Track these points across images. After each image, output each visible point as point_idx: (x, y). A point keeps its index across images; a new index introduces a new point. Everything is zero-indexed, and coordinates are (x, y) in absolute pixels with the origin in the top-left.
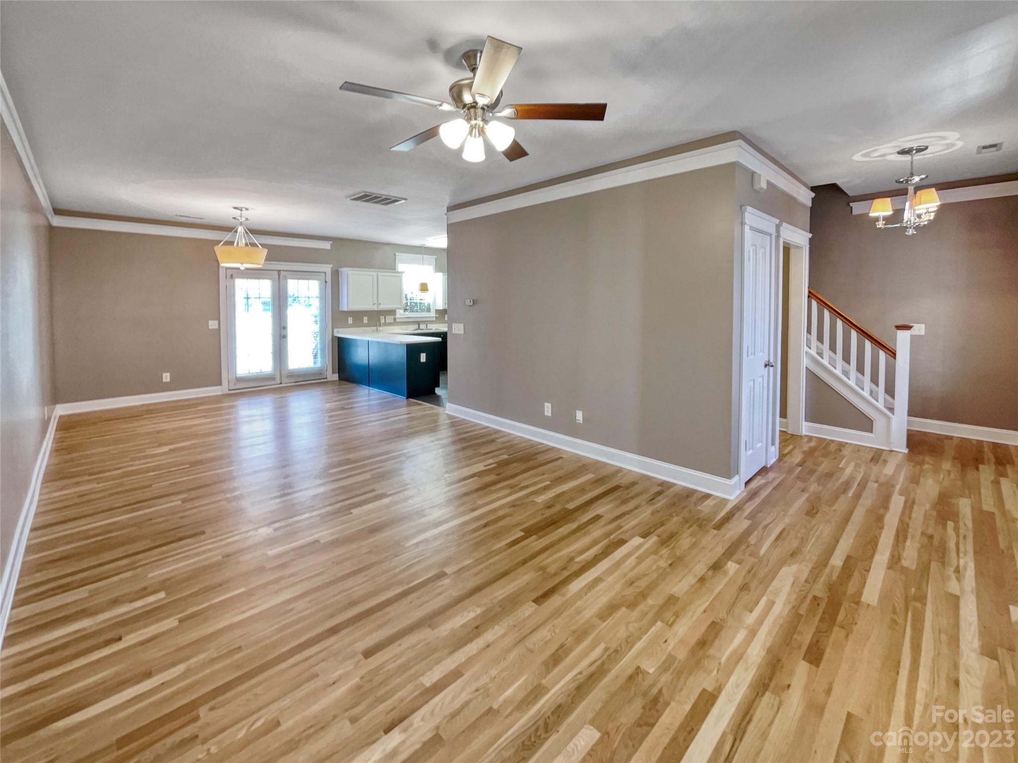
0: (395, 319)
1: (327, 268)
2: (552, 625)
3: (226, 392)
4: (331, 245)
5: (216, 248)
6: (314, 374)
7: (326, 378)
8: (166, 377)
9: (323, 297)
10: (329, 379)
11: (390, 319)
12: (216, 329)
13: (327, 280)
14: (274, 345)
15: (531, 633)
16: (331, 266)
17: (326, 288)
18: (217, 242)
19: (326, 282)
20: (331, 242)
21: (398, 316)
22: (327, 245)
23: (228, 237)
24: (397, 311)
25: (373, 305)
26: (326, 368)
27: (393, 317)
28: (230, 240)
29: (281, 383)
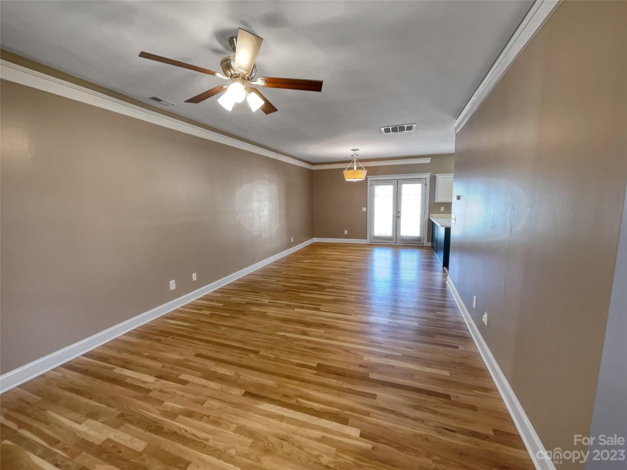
1: (427, 176)
2: (225, 406)
3: (369, 243)
4: (431, 160)
5: (344, 172)
6: (417, 241)
7: (423, 244)
8: (346, 232)
9: (424, 194)
10: (425, 245)
12: (365, 212)
13: (427, 183)
14: (393, 222)
15: (217, 399)
16: (430, 173)
17: (426, 188)
18: (344, 169)
19: (426, 184)
20: (430, 158)
22: (428, 161)
23: (349, 165)
26: (423, 238)
28: (351, 167)
29: (396, 243)
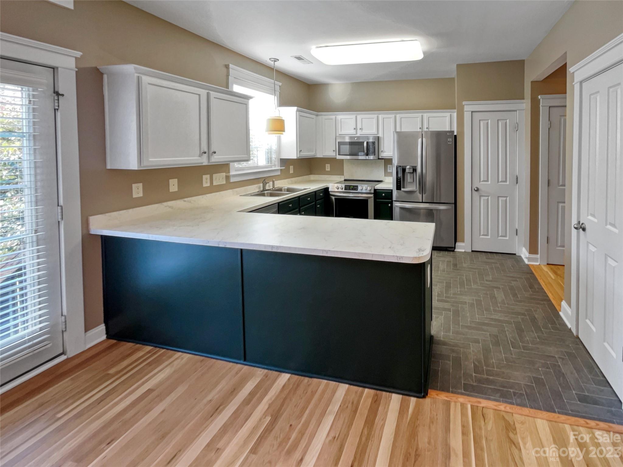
0: (228, 178)
11: (219, 179)
21: (232, 173)
24: (231, 164)
25: (200, 156)
27: (224, 174)
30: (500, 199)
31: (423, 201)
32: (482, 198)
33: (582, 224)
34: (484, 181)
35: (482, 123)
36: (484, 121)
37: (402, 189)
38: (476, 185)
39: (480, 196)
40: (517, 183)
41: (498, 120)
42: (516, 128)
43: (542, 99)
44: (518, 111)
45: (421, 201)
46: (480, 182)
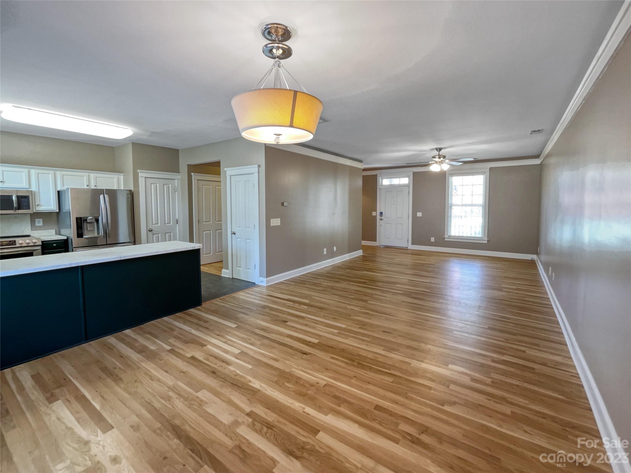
30: (167, 235)
31: (108, 244)
32: (155, 236)
33: (234, 232)
34: (155, 224)
35: (152, 186)
36: (154, 185)
37: (84, 237)
38: (150, 227)
39: (153, 234)
40: (177, 223)
41: (164, 184)
42: (175, 190)
43: (194, 175)
44: (176, 180)
45: (106, 244)
46: (152, 225)
